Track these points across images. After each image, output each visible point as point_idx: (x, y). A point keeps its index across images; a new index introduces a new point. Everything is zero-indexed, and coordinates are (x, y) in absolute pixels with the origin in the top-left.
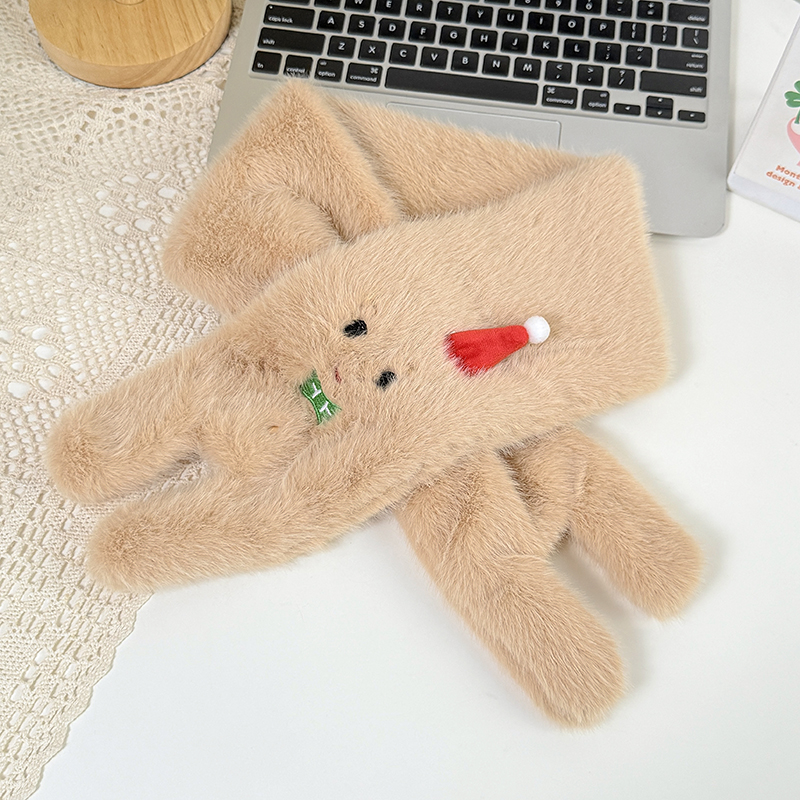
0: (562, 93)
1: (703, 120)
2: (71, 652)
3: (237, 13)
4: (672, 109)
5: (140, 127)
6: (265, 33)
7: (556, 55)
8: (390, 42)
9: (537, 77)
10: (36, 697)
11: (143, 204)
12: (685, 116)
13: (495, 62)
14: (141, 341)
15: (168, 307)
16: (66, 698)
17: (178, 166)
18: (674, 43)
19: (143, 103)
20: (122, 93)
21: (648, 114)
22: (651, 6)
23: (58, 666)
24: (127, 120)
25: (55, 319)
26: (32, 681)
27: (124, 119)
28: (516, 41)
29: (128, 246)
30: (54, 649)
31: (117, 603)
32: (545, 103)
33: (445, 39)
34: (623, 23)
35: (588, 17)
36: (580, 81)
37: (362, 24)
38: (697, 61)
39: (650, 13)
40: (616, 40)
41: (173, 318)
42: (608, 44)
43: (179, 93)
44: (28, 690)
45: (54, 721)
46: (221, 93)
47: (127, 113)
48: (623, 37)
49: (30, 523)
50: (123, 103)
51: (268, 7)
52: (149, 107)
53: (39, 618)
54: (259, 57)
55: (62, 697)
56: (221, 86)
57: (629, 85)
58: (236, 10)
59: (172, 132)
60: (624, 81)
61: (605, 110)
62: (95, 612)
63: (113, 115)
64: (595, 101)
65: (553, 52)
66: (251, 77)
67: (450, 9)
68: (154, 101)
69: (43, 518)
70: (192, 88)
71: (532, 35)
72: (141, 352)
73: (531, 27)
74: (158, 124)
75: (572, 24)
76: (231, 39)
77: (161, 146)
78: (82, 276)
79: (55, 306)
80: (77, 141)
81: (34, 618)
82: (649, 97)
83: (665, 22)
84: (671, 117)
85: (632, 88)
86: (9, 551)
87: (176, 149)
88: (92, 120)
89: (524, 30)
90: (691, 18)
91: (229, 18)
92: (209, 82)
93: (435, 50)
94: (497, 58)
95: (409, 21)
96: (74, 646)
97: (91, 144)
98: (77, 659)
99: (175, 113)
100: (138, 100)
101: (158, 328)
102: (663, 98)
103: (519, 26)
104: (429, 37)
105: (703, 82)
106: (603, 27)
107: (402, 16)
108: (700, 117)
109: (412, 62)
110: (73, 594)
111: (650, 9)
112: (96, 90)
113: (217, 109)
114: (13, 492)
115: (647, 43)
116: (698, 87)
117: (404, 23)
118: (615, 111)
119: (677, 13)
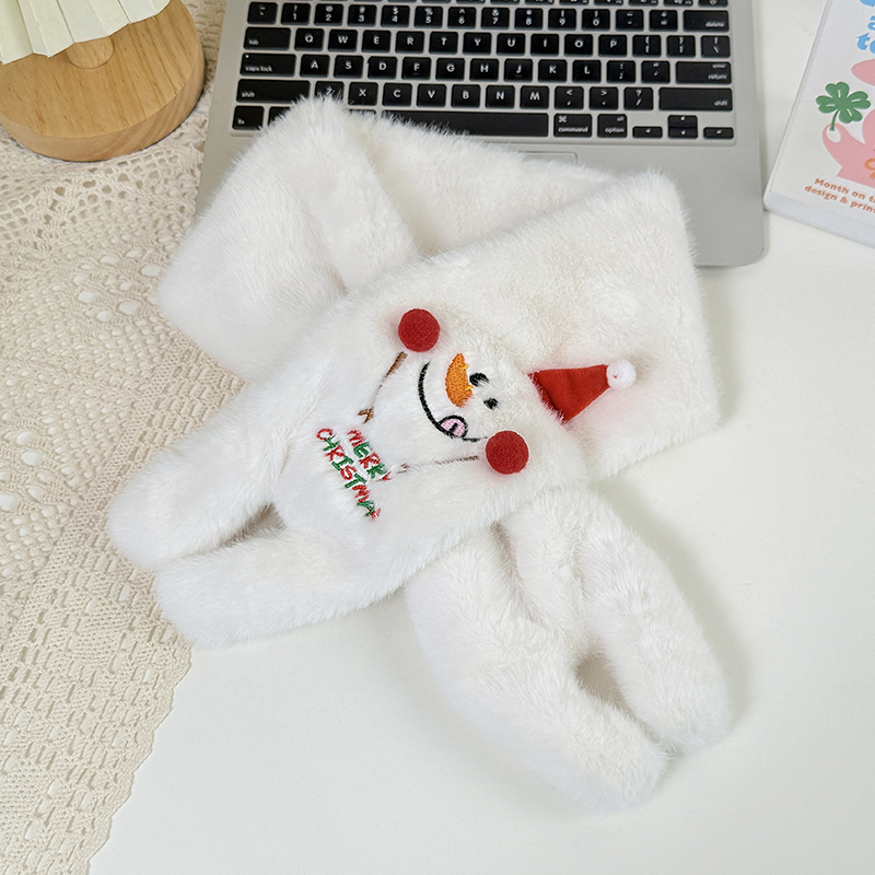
0: (574, 121)
1: (731, 136)
2: (86, 780)
3: (210, 66)
4: (696, 128)
5: (115, 200)
6: (243, 85)
7: (564, 79)
8: (381, 82)
9: (546, 106)
10: (51, 833)
11: (125, 286)
12: (711, 133)
13: (498, 94)
14: (136, 436)
15: (164, 396)
16: (84, 832)
17: (160, 240)
18: (693, 54)
19: (116, 174)
20: (92, 166)
21: (671, 135)
22: (664, 15)
23: (72, 797)
24: (100, 195)
25: (41, 421)
26: (46, 816)
27: (96, 193)
28: (520, 68)
29: (114, 333)
30: (67, 780)
31: (132, 723)
32: (557, 133)
33: (442, 74)
34: (635, 37)
35: (596, 34)
36: (593, 105)
37: (349, 65)
38: (719, 71)
39: (664, 23)
40: (629, 57)
41: (169, 407)
42: (621, 62)
43: (155, 159)
44: (43, 826)
45: (72, 858)
46: (201, 155)
47: (99, 186)
48: (636, 52)
49: (32, 645)
50: (94, 176)
51: (244, 55)
52: (123, 178)
53: (49, 747)
54: (239, 112)
55: (79, 831)
56: (201, 148)
57: (647, 105)
58: (210, 63)
59: (151, 203)
60: (640, 101)
61: (624, 135)
62: (109, 735)
63: (84, 190)
64: (611, 127)
65: (561, 76)
66: (233, 135)
67: (444, 40)
68: (128, 170)
69: (45, 639)
70: (169, 152)
71: (536, 59)
72: (137, 448)
73: (534, 51)
74: (135, 195)
75: (579, 44)
76: (207, 96)
77: (140, 220)
78: (66, 371)
79: (39, 406)
80: (47, 223)
81: (44, 748)
82: (670, 117)
83: (680, 32)
84: (696, 136)
85: (651, 108)
86: (12, 678)
87: (157, 222)
88: (61, 198)
89: (527, 55)
90: (709, 24)
91: (202, 72)
92: (187, 145)
93: (432, 87)
94: (501, 88)
95: (401, 56)
96: (88, 774)
97: (62, 225)
98: (92, 788)
99: (153, 182)
100: (111, 172)
101: (154, 420)
102: (686, 117)
103: (522, 51)
104: (424, 72)
105: (727, 95)
106: (613, 43)
107: (392, 53)
108: (727, 133)
109: (408, 103)
110: (84, 717)
111: (663, 18)
112: (64, 165)
113: (198, 173)
114: (10, 614)
115: (664, 57)
116: (721, 100)
117: (395, 59)
118: (635, 135)
119: (695, 20)
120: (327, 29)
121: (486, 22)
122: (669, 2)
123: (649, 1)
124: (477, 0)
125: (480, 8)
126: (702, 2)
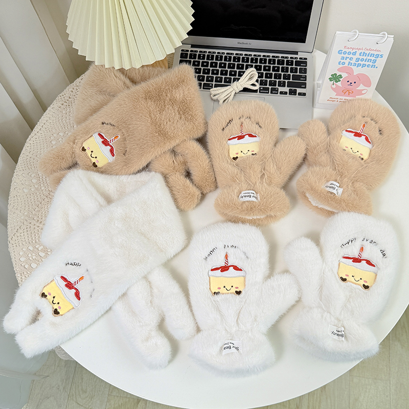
0: (264, 89)
4: (296, 93)
7: (263, 78)
8: (215, 76)
12: (300, 94)
18: (297, 73)
21: (290, 94)
32: (260, 92)
33: (231, 74)
34: (282, 67)
35: (272, 66)
36: (269, 85)
37: (206, 71)
38: (303, 78)
39: (290, 64)
40: (280, 72)
42: (278, 74)
48: (282, 71)
60: (282, 84)
61: (277, 93)
64: (274, 91)
67: (232, 65)
75: (267, 68)
82: (290, 89)
83: (294, 66)
84: (296, 95)
85: (285, 87)
90: (301, 65)
93: (228, 78)
95: (220, 69)
102: (294, 89)
104: (226, 74)
105: (305, 84)
106: (276, 68)
107: (218, 68)
108: (304, 94)
109: (221, 82)
111: (290, 62)
115: (289, 73)
116: (303, 85)
117: (218, 70)
118: (280, 93)
119: (298, 63)
120: (201, 61)
121: (243, 61)
122: (291, 58)
123: (286, 57)
124: (241, 54)
125: (241, 57)
126: (300, 58)
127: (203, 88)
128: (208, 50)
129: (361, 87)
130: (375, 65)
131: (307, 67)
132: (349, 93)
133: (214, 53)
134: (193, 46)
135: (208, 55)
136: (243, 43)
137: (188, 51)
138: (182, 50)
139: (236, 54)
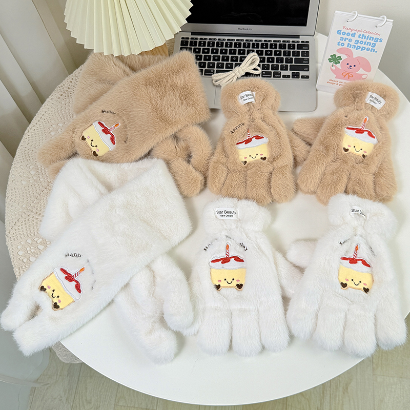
0: (267, 73)
4: (299, 76)
7: (265, 62)
8: (216, 62)
12: (303, 77)
18: (299, 56)
21: (292, 77)
32: (262, 77)
33: (232, 60)
34: (284, 51)
35: (273, 50)
36: (272, 69)
37: (207, 58)
38: (306, 60)
39: (292, 47)
42: (280, 58)
48: (284, 55)
60: (284, 68)
61: (280, 77)
64: (277, 75)
67: (233, 51)
75: (269, 53)
82: (292, 73)
83: (296, 50)
84: (299, 78)
85: (287, 70)
90: (303, 48)
93: (229, 64)
95: (221, 55)
102: (297, 72)
104: (227, 60)
105: (308, 67)
106: (278, 53)
108: (307, 77)
109: (223, 68)
115: (291, 57)
116: (306, 68)
118: (283, 77)
119: (300, 47)
120: (202, 48)
121: (244, 46)
122: (293, 42)
123: (288, 41)
124: (242, 40)
125: (242, 43)
126: (302, 42)
127: (205, 75)
128: (208, 37)
129: (361, 71)
130: (374, 50)
131: (310, 51)
132: (349, 76)
133: (214, 39)
134: (193, 33)
135: (208, 42)
136: (243, 29)
137: (188, 38)
138: (182, 38)
139: (237, 40)
